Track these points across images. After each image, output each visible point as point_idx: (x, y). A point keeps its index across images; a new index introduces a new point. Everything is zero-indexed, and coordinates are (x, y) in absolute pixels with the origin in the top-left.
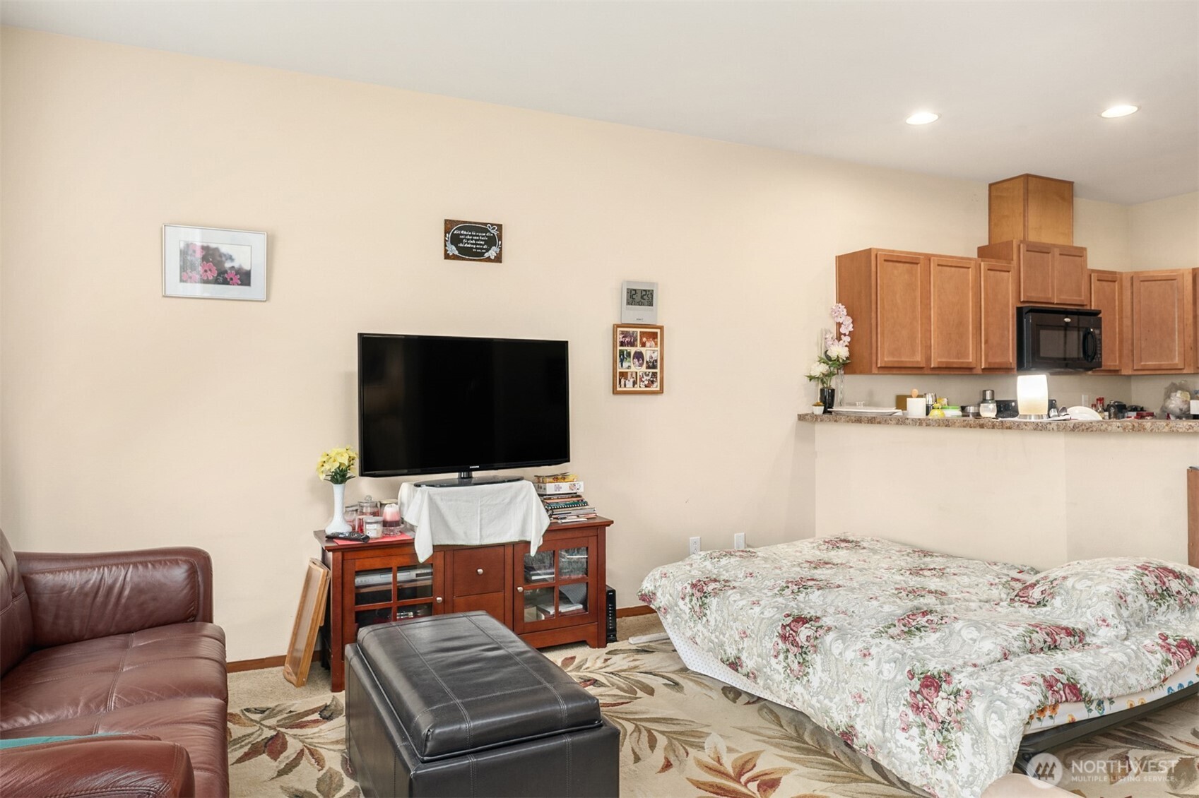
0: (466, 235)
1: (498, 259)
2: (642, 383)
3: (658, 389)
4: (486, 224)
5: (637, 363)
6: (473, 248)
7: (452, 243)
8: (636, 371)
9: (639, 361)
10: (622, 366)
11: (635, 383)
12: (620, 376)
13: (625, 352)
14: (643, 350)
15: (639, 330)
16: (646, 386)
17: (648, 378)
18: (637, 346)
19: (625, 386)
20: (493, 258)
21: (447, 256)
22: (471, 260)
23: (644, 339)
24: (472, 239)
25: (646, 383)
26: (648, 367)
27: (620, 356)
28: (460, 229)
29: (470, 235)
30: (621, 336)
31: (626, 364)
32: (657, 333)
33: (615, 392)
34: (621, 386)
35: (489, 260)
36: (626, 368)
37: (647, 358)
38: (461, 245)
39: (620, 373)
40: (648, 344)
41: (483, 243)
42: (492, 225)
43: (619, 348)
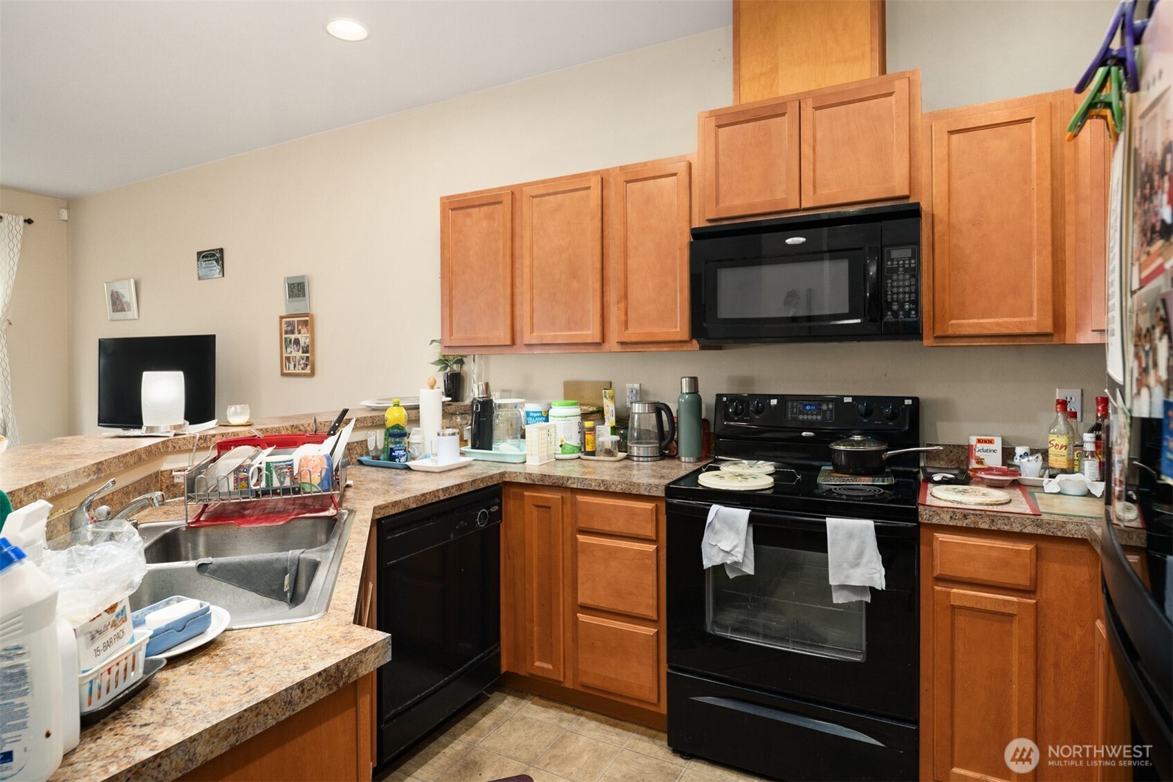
1: (222, 274)
2: (299, 367)
4: (213, 250)
5: (296, 348)
6: (209, 268)
7: (201, 268)
8: (295, 355)
9: (297, 346)
10: (286, 352)
11: (295, 367)
12: (285, 360)
13: (288, 340)
14: (299, 336)
15: (296, 319)
16: (303, 369)
17: (304, 361)
18: (295, 333)
19: (289, 369)
21: (199, 279)
22: (209, 277)
23: (300, 327)
25: (303, 366)
26: (303, 352)
27: (285, 343)
28: (203, 257)
29: (208, 260)
30: (285, 326)
31: (289, 350)
32: (308, 320)
33: (283, 374)
34: (286, 369)
36: (289, 354)
37: (302, 344)
39: (286, 357)
40: (302, 331)
42: (217, 250)
43: (284, 336)
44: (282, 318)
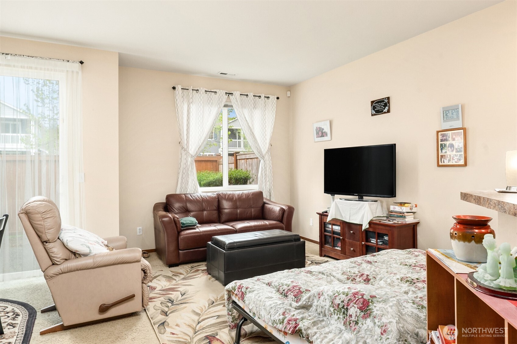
0: (377, 105)
1: (389, 111)
2: (453, 161)
3: (463, 163)
4: (383, 99)
5: (450, 150)
6: (380, 110)
7: (373, 110)
8: (450, 154)
9: (451, 148)
10: (442, 152)
11: (449, 161)
12: (441, 157)
13: (443, 145)
14: (453, 142)
15: (451, 132)
16: (456, 162)
17: (458, 157)
18: (450, 141)
19: (444, 162)
20: (386, 111)
21: (372, 115)
22: (379, 114)
23: (454, 137)
24: (379, 106)
25: (456, 160)
26: (457, 152)
27: (441, 147)
28: (375, 104)
29: (378, 105)
30: (441, 137)
31: (444, 151)
32: (462, 132)
33: (439, 166)
34: (441, 162)
35: (385, 113)
36: (444, 153)
37: (456, 146)
38: (376, 109)
39: (441, 155)
40: (456, 139)
41: (383, 106)
42: (385, 98)
43: (440, 143)
44: (438, 132)
